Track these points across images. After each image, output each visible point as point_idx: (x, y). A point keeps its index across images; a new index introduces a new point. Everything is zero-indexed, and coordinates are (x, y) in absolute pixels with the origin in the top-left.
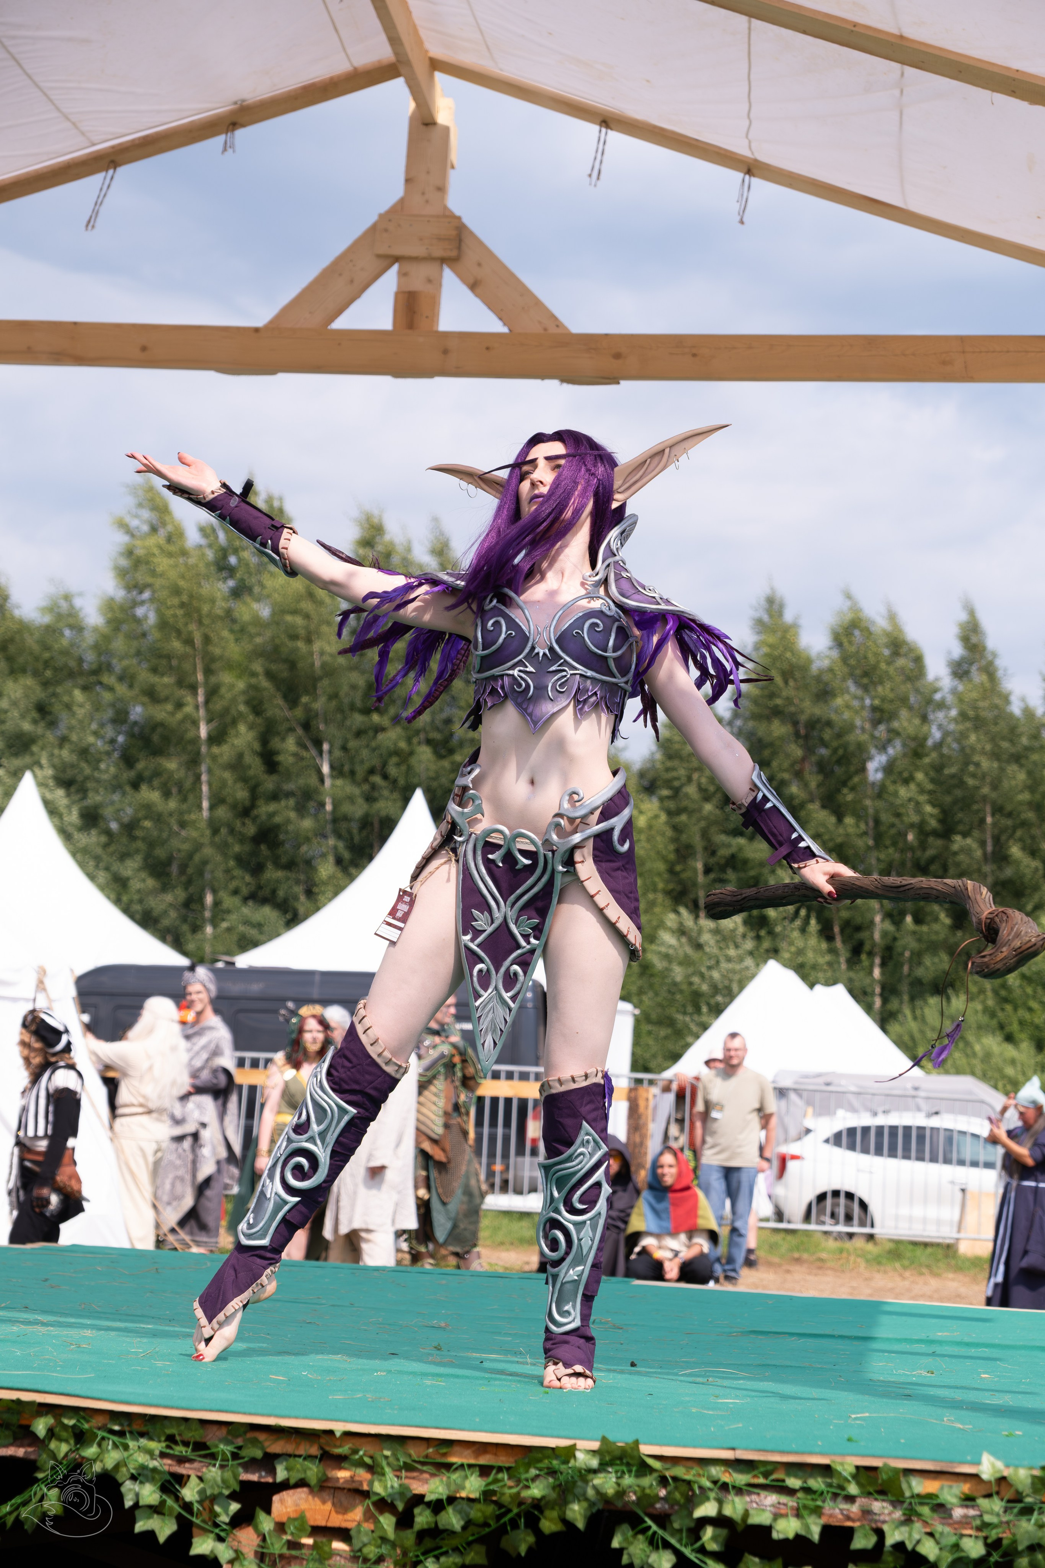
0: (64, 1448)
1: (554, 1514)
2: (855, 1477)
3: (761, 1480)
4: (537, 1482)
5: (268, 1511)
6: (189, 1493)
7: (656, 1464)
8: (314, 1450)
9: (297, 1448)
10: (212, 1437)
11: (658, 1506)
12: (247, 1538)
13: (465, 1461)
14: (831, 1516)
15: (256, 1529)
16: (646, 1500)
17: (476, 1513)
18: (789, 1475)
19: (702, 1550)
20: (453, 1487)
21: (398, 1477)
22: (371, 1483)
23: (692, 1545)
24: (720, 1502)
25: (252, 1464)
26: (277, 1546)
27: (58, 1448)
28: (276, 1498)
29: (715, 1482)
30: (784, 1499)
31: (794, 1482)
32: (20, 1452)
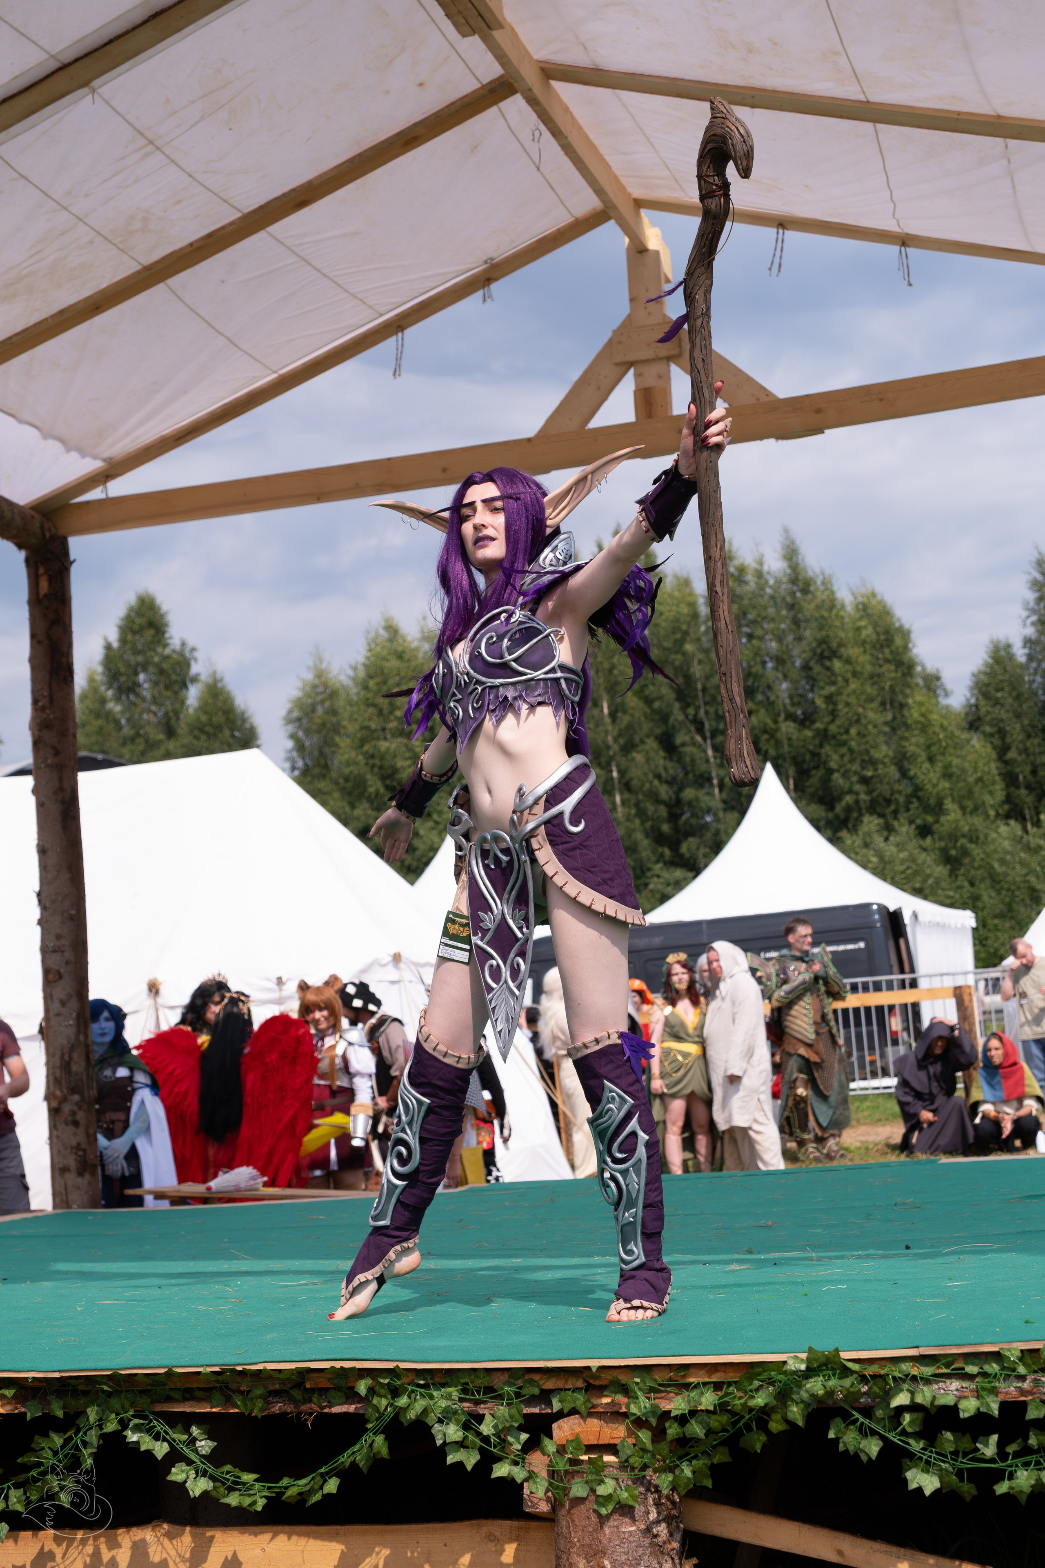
0: (384, 1402)
1: (777, 1417)
2: (1021, 1359)
3: (944, 1371)
4: (761, 1392)
5: (551, 1437)
6: (486, 1428)
7: (855, 1367)
8: (580, 1384)
9: (566, 1382)
10: (497, 1382)
11: (862, 1400)
12: (537, 1461)
13: (701, 1380)
14: (1007, 1393)
15: (544, 1453)
16: (852, 1396)
17: (715, 1422)
18: (967, 1363)
19: (904, 1433)
20: (693, 1404)
21: (648, 1398)
22: (628, 1406)
23: (895, 1429)
24: (912, 1393)
25: (532, 1400)
26: (562, 1465)
27: (379, 1402)
28: (554, 1426)
29: (907, 1376)
30: (965, 1384)
31: (972, 1369)
32: (352, 1408)
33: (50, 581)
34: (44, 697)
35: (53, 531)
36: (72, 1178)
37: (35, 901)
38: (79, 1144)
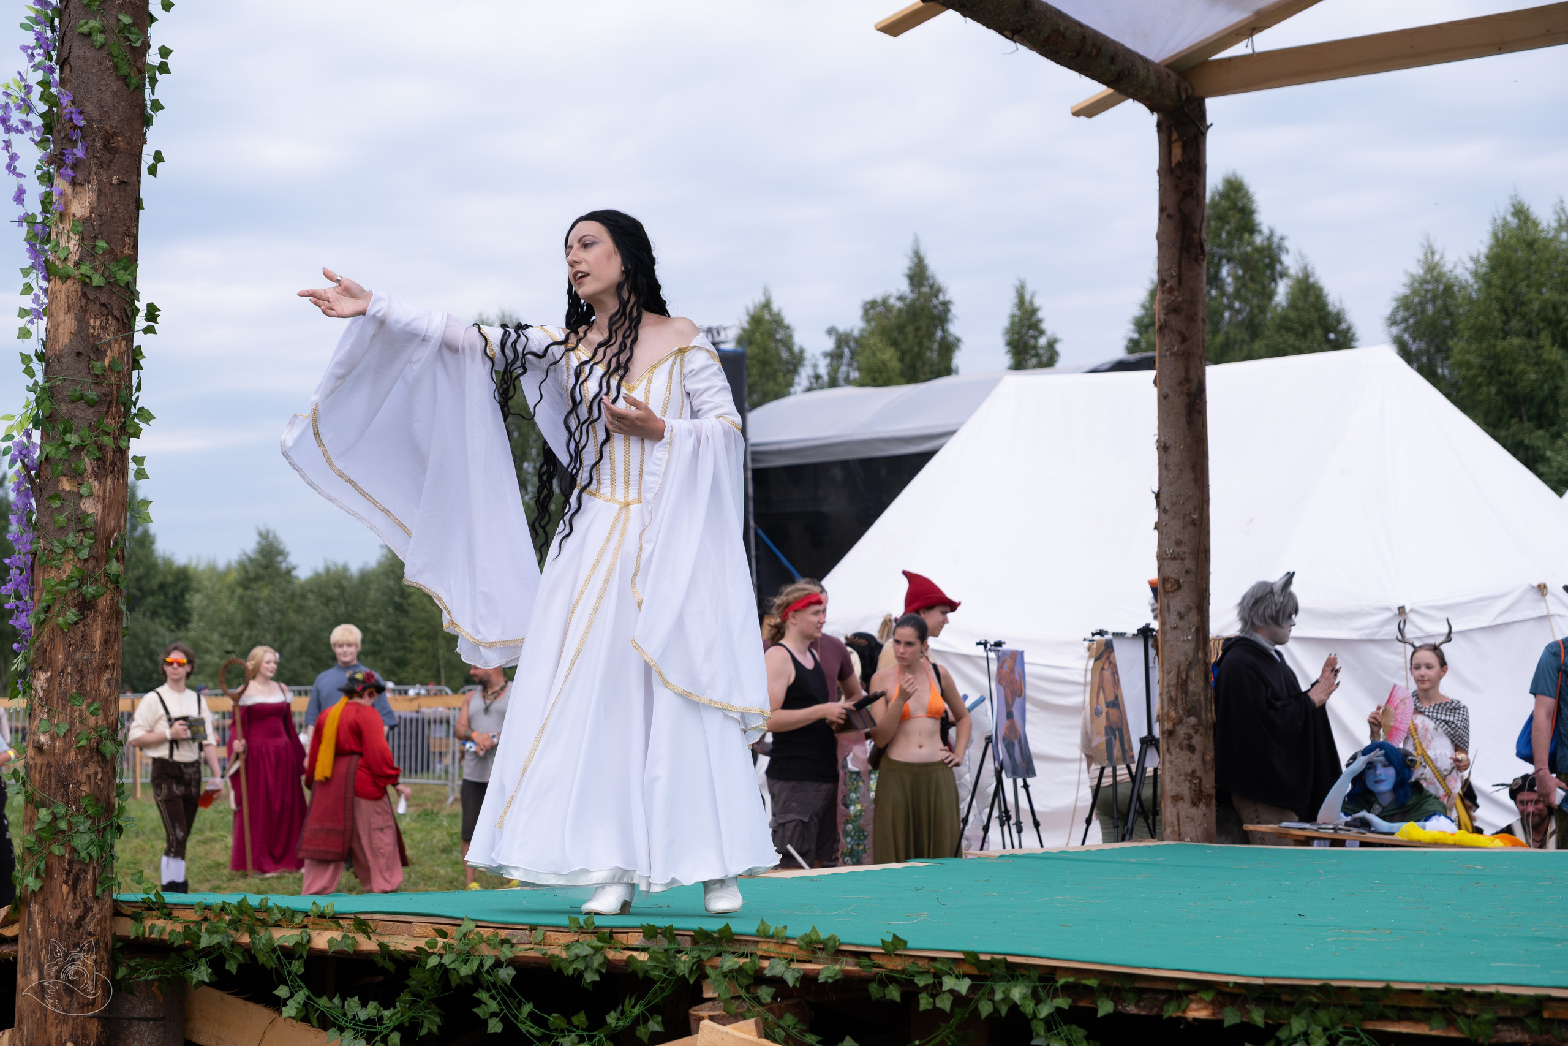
33: (1184, 148)
34: (1174, 277)
35: (1190, 91)
36: (1185, 808)
37: (1153, 502)
38: (1194, 771)
